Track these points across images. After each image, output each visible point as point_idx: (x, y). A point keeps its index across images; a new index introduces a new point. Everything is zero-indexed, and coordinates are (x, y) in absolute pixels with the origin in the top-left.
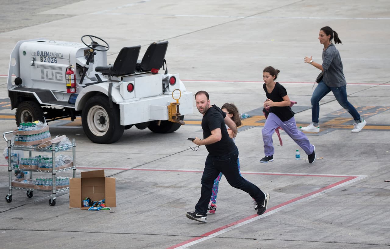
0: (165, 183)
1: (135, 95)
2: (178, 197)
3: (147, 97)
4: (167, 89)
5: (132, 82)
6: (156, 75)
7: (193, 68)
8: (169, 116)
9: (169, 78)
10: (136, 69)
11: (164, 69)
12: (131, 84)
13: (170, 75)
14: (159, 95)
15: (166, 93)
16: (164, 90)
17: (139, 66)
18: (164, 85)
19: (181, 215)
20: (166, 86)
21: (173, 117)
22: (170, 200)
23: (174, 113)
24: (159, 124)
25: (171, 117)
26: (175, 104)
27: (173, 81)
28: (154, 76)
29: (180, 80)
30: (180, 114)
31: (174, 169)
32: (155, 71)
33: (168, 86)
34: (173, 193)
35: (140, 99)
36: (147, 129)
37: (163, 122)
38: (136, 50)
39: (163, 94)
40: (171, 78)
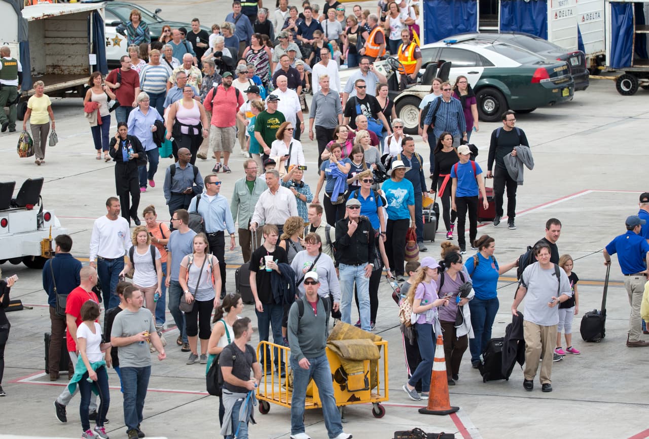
0: (28, 318)
1: (9, 230)
2: (36, 332)
3: (21, 233)
4: (42, 225)
5: (6, 218)
6: (31, 211)
7: (85, 205)
8: (42, 252)
9: (44, 214)
10: (11, 204)
11: (38, 205)
12: (5, 219)
13: (44, 211)
14: (33, 231)
15: (40, 229)
16: (39, 226)
17: (14, 202)
18: (38, 221)
19: (34, 348)
20: (40, 222)
21: (46, 253)
22: (28, 334)
23: (47, 249)
24: (33, 260)
25: (44, 253)
26: (48, 240)
27: (48, 217)
28: (29, 211)
29: (55, 217)
30: (52, 250)
31: (40, 304)
32: (30, 207)
33: (43, 222)
34: (32, 327)
35: (14, 234)
36: (22, 264)
37: (36, 257)
38: (11, 185)
39: (38, 230)
40: (45, 214)
